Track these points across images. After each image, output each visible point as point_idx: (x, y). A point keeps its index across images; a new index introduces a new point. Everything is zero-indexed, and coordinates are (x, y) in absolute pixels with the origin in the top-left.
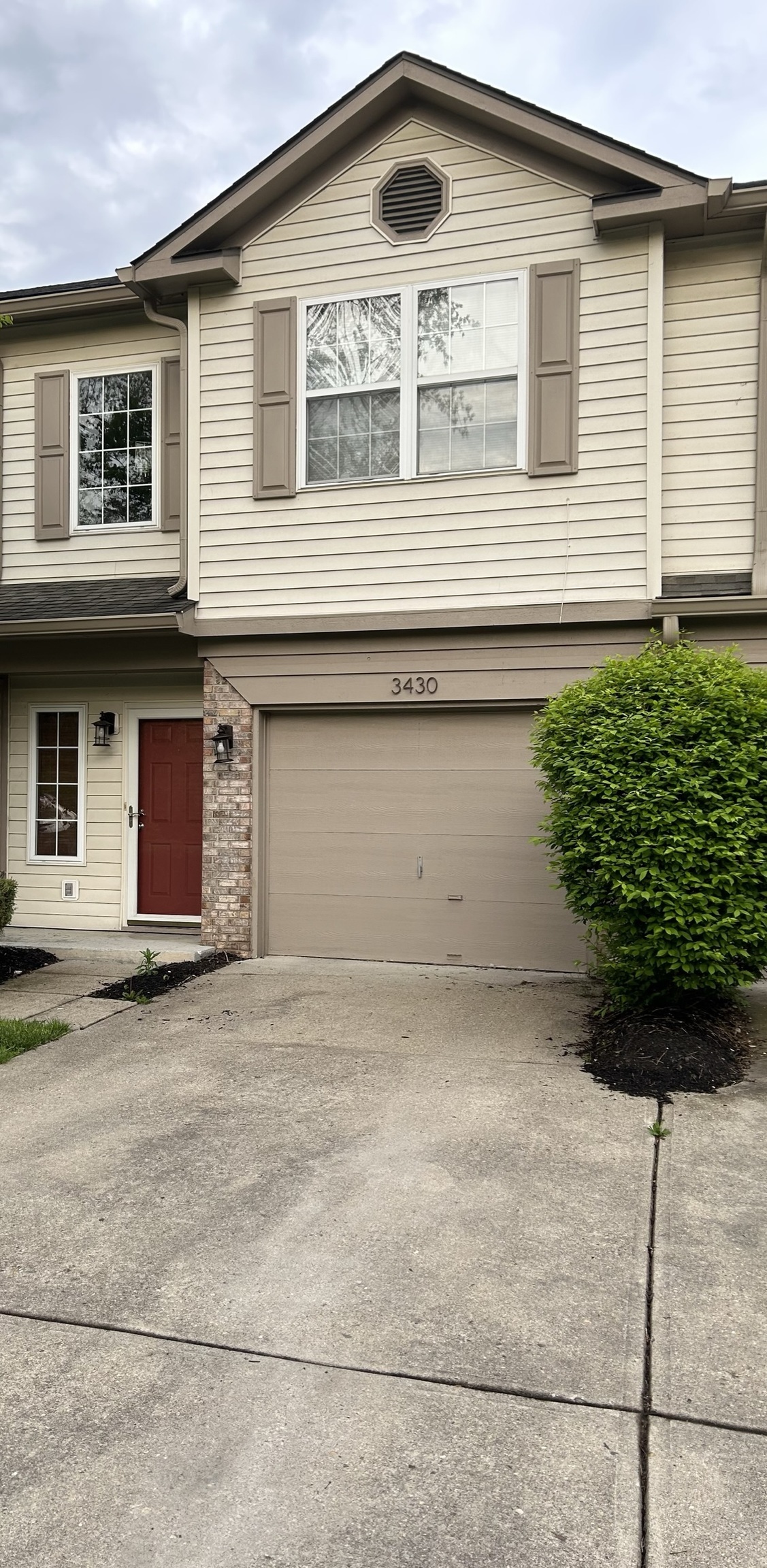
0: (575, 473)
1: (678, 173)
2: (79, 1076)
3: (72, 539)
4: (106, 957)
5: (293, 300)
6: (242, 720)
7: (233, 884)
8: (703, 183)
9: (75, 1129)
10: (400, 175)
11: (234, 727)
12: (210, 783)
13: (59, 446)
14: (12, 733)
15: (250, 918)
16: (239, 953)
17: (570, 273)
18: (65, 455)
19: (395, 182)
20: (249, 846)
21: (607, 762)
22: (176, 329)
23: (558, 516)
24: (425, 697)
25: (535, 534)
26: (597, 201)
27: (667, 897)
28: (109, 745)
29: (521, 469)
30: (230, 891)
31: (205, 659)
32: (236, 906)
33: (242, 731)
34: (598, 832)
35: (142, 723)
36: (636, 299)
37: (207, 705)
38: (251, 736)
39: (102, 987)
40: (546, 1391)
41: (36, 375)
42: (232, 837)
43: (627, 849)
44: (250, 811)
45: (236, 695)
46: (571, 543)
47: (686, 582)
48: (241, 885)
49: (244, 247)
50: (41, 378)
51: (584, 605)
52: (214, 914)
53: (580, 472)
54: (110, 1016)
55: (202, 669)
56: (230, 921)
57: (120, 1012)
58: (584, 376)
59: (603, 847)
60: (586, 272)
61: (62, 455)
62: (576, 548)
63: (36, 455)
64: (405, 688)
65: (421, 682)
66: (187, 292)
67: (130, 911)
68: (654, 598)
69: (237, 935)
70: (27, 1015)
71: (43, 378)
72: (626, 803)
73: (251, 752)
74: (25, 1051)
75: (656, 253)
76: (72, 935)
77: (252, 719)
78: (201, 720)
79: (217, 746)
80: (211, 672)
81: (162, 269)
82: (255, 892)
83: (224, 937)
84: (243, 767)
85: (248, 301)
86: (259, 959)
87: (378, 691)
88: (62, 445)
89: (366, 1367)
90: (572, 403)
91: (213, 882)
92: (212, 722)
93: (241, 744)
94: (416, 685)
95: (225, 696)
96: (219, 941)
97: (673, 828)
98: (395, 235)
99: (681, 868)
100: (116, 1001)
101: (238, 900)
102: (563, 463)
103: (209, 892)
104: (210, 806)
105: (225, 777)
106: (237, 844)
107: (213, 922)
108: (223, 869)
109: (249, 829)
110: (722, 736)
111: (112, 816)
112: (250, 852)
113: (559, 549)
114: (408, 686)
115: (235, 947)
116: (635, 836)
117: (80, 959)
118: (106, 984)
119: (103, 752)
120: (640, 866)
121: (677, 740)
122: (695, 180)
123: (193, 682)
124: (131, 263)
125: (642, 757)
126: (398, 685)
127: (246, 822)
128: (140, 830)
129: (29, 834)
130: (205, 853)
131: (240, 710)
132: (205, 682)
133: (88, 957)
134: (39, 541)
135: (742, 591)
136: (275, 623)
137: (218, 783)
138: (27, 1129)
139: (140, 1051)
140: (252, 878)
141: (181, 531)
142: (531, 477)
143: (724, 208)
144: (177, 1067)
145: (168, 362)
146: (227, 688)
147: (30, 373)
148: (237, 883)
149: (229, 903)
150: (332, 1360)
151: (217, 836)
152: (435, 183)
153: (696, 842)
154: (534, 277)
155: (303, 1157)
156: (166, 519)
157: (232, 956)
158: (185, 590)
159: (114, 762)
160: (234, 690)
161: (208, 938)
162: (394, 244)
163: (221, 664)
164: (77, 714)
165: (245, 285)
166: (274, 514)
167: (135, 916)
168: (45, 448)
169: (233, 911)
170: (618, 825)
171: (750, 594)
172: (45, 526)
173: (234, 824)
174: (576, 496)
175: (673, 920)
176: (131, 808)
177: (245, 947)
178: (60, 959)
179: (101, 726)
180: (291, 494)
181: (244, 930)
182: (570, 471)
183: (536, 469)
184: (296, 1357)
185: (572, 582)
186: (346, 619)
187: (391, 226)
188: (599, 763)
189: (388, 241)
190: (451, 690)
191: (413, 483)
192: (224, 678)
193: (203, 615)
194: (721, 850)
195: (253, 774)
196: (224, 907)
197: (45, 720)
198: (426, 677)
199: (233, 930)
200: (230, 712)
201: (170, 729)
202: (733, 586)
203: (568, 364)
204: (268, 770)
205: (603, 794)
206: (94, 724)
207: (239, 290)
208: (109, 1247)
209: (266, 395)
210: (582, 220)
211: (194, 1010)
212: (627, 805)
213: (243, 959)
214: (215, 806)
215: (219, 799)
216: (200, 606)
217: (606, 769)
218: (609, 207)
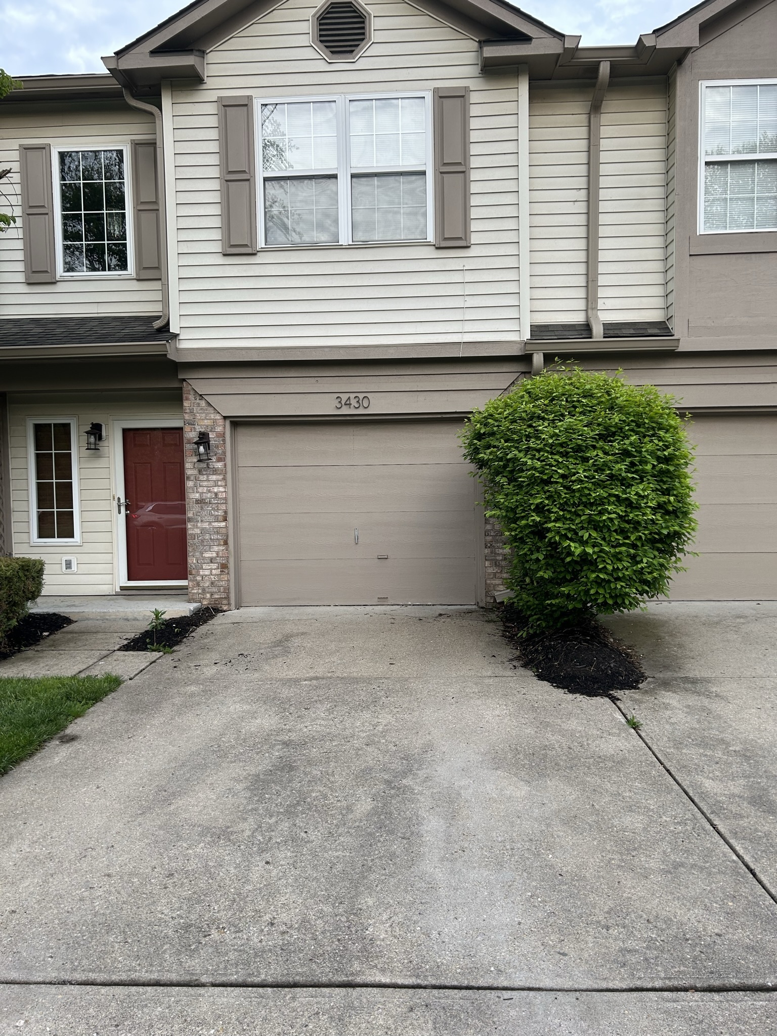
0: (468, 247)
1: (543, 28)
2: (156, 722)
3: (58, 283)
4: (114, 617)
5: (250, 98)
6: (218, 429)
7: (214, 555)
8: (560, 38)
9: (184, 773)
10: (332, 8)
11: (210, 433)
12: (192, 478)
13: (43, 206)
14: (12, 441)
15: (228, 580)
16: (221, 607)
17: (463, 96)
18: (50, 214)
19: (328, 13)
20: (226, 525)
21: (552, 453)
22: (152, 114)
23: (457, 277)
24: (361, 411)
25: (441, 290)
26: (482, 43)
27: (602, 551)
28: (98, 449)
29: (430, 242)
30: (212, 560)
31: (184, 380)
32: (218, 572)
33: (217, 436)
34: (548, 505)
35: (125, 431)
36: (510, 121)
37: (187, 417)
38: (224, 440)
39: (126, 642)
40: (761, 981)
41: (20, 146)
42: (212, 519)
43: (570, 518)
44: (226, 499)
45: (211, 409)
46: (467, 298)
47: (543, 329)
48: (221, 554)
49: (208, 51)
50: (25, 149)
51: (477, 344)
52: (199, 578)
53: (472, 246)
54: (147, 666)
55: (181, 389)
56: (212, 583)
57: (154, 662)
58: (474, 175)
59: (553, 517)
60: (474, 98)
61: (47, 214)
62: (471, 302)
63: (23, 212)
64: (345, 404)
65: (357, 399)
66: (160, 84)
67: (122, 579)
68: (525, 340)
69: (219, 594)
70: (77, 671)
71: (27, 148)
72: (571, 483)
73: (224, 453)
74: (94, 703)
75: (524, 88)
76: (77, 601)
77: (224, 428)
78: (181, 429)
79: (199, 448)
80: (189, 391)
81: (141, 61)
82: (232, 560)
83: (208, 596)
84: (219, 465)
85: (213, 96)
86: (236, 611)
87: (325, 407)
88: (46, 206)
89: (604, 985)
90: (466, 195)
91: (197, 554)
92: (191, 430)
93: (217, 447)
94: (354, 402)
95: (201, 409)
96: (204, 598)
97: (605, 501)
98: (330, 54)
99: (609, 529)
100: (144, 652)
101: (218, 567)
102: (460, 239)
103: (195, 562)
104: (193, 496)
105: (204, 473)
106: (216, 524)
107: (198, 585)
108: (205, 544)
109: (226, 512)
110: (632, 433)
111: (104, 505)
112: (227, 530)
113: (458, 302)
114: (348, 402)
115: (217, 602)
116: (577, 507)
117: (91, 619)
118: (126, 639)
119: (93, 454)
120: (581, 530)
121: (601, 437)
122: (555, 35)
123: (175, 399)
124: (115, 53)
125: (578, 449)
126: (340, 402)
127: (223, 507)
128: (127, 515)
129: (31, 522)
130: (190, 532)
131: (215, 421)
132: (184, 398)
133: (99, 618)
134: (29, 284)
135: (583, 336)
136: (244, 352)
137: (198, 478)
138: (141, 778)
139: (192, 695)
140: (229, 549)
141: (162, 279)
142: (437, 248)
143: (572, 59)
144: (235, 707)
145: (137, 144)
146: (203, 403)
147: (15, 144)
148: (217, 554)
149: (211, 569)
150: (570, 983)
151: (199, 519)
152: (360, 17)
153: (621, 510)
154: (437, 97)
155: (395, 777)
156: (140, 270)
157: (215, 609)
158: (168, 324)
159: (102, 462)
160: (209, 404)
161: (194, 597)
162: (329, 61)
163: (199, 384)
164: (69, 425)
165: (210, 83)
166: (238, 267)
167: (126, 583)
168: (31, 207)
169: (215, 575)
170: (565, 500)
171: (591, 338)
172: (34, 272)
173: (213, 509)
174: (470, 264)
175: (605, 567)
176: (119, 499)
177: (225, 602)
178: (74, 620)
179: (92, 434)
180: (254, 252)
181: (225, 589)
182: (465, 245)
183: (441, 242)
184: (537, 986)
185: (469, 327)
186: (301, 350)
187: (327, 47)
188: (546, 454)
189: (324, 59)
190: (379, 406)
191: (349, 248)
192: (201, 395)
193: (183, 345)
194: (637, 516)
195: (227, 470)
196: (207, 572)
197: (40, 430)
198: (361, 396)
199: (214, 590)
200: (206, 422)
201: (148, 436)
202: (575, 333)
203: (462, 165)
204: (237, 467)
205: (552, 477)
206: (86, 432)
207: (204, 87)
208: (293, 891)
209: (230, 172)
210: (471, 57)
211: (215, 656)
212: (571, 485)
213: (225, 611)
214: (197, 496)
215: (200, 490)
216: (181, 337)
217: (552, 458)
218: (494, 48)
